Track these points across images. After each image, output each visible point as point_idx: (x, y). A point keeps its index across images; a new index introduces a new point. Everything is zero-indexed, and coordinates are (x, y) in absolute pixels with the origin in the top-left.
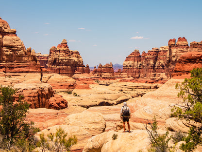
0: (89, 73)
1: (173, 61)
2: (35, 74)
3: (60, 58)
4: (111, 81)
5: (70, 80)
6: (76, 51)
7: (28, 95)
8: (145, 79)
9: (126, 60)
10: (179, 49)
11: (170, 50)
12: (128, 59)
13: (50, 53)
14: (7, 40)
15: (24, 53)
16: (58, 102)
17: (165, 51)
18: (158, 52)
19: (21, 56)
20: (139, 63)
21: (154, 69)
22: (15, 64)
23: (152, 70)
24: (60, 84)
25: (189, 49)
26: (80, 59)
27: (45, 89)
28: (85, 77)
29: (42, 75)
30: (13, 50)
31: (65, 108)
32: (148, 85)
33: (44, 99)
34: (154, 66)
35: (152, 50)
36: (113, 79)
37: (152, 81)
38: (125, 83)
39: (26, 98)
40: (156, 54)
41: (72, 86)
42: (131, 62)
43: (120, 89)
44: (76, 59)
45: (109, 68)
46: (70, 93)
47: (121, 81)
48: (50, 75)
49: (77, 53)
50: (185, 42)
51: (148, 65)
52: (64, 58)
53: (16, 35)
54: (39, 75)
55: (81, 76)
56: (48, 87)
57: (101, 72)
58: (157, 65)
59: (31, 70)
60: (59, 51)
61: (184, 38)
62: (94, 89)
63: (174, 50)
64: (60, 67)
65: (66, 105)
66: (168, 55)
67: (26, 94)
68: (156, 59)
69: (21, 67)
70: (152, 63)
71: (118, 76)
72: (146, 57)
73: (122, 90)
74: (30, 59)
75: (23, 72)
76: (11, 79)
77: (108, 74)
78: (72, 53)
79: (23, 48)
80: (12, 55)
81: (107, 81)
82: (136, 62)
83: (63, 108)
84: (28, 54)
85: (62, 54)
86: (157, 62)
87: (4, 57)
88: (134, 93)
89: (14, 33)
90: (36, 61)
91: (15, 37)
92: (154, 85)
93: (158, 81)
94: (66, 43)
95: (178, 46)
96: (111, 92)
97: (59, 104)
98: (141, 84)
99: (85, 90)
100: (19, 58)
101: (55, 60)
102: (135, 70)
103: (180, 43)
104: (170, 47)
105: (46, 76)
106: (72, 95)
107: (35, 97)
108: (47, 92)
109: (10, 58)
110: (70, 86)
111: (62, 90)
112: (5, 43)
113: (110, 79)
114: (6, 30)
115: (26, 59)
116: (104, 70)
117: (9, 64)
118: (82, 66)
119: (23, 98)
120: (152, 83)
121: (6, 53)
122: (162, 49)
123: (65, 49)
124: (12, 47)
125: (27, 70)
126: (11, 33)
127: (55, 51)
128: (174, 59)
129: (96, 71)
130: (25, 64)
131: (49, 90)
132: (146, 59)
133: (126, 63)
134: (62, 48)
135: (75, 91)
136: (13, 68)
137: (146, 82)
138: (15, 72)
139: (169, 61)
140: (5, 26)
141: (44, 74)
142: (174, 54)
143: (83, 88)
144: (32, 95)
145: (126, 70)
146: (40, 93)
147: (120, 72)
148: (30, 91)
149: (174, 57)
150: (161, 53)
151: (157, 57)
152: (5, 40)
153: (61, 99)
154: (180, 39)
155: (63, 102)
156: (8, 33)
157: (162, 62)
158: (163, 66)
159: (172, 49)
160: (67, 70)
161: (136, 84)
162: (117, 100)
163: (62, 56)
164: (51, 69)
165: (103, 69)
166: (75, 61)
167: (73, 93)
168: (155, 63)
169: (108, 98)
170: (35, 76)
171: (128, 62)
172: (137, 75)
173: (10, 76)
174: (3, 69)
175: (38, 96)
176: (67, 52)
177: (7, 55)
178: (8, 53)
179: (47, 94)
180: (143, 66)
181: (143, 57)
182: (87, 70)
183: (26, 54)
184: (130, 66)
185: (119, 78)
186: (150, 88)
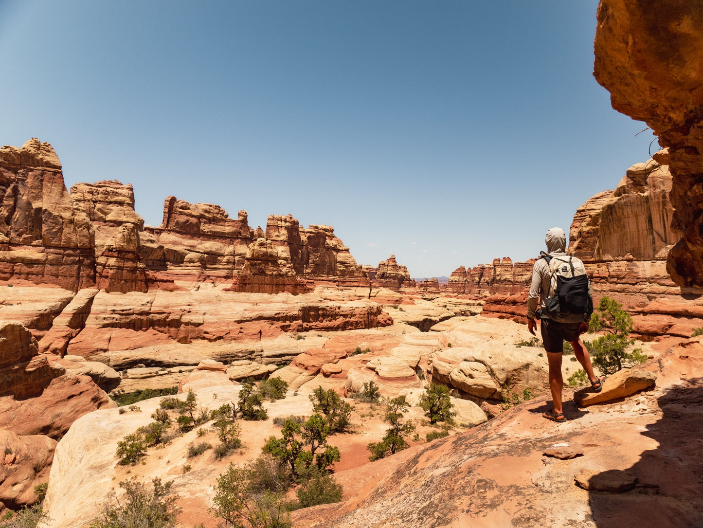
0: (415, 286)
1: (497, 280)
2: (365, 288)
3: (388, 272)
4: (436, 295)
5: (398, 296)
6: (404, 266)
7: (359, 312)
8: (469, 296)
9: (452, 276)
10: (503, 269)
11: (495, 269)
12: (454, 274)
13: (379, 267)
14: (340, 257)
15: (355, 269)
16: (385, 319)
17: (490, 268)
18: (484, 268)
19: (353, 272)
20: (465, 279)
21: (478, 285)
22: (347, 278)
23: (477, 286)
24: (387, 299)
25: (513, 269)
26: (407, 274)
27: (374, 307)
28: (412, 291)
29: (371, 290)
30: (346, 266)
31: (390, 325)
32: (472, 302)
33: (372, 317)
34: (479, 282)
35: (477, 266)
36: (438, 293)
37: (476, 298)
38: (449, 299)
39: (358, 316)
40: (482, 270)
41: (399, 301)
42: (456, 278)
43: (444, 304)
44: (403, 274)
45: (435, 283)
46: (396, 308)
47: (446, 296)
48: (378, 290)
49: (404, 267)
50: (510, 262)
51: (473, 281)
52: (392, 272)
53: (349, 253)
54: (368, 289)
55: (407, 290)
56: (376, 306)
57: (427, 286)
58: (482, 281)
59: (361, 285)
60: (388, 265)
61: (508, 258)
62: (419, 305)
63: (498, 270)
64: (388, 280)
65: (392, 322)
66: (492, 274)
67: (357, 311)
68: (481, 276)
69: (352, 282)
70: (477, 279)
71: (444, 290)
72: (472, 273)
73: (446, 306)
74: (360, 275)
75: (354, 286)
76: (343, 292)
77: (433, 289)
78: (400, 268)
79: (355, 265)
80: (344, 271)
81: (432, 296)
82: (461, 278)
83: (389, 325)
84: (360, 270)
85: (390, 268)
86: (483, 279)
87: (338, 272)
88: (457, 309)
89: (347, 250)
90: (366, 277)
91: (348, 254)
92: (478, 302)
93: (481, 298)
94: (394, 258)
95: (502, 265)
96: (435, 308)
97: (385, 321)
98: (464, 301)
99: (410, 306)
100: (351, 273)
101: (384, 273)
102: (460, 285)
103: (504, 262)
104: (495, 266)
105: (374, 290)
106: (398, 310)
107: (365, 314)
108: (376, 310)
109: (343, 273)
110: (396, 301)
111: (389, 305)
112: (339, 259)
113: (435, 293)
114: (340, 248)
115: (357, 275)
116: (430, 284)
117: (342, 278)
118: (409, 280)
119: (354, 315)
120: (476, 300)
121: (340, 268)
122: (487, 266)
123: (393, 264)
124: (345, 263)
125: (358, 285)
126: (345, 250)
127: (384, 265)
128: (498, 278)
129: (422, 286)
130: (356, 279)
131: (377, 308)
132: (471, 275)
133: (452, 278)
134: (391, 263)
135: (400, 306)
136: (345, 282)
137: (470, 299)
138: (347, 286)
139: (494, 280)
140: (340, 244)
141: (373, 289)
142: (498, 273)
143: (408, 303)
144: (362, 313)
145: (451, 285)
146: (369, 311)
147: (445, 286)
148: (361, 310)
149: (498, 276)
150: (486, 269)
151: (483, 273)
152: (339, 257)
153: (388, 317)
154: (504, 259)
155: (389, 320)
156: (342, 250)
157: (487, 279)
158: (487, 282)
159: (497, 268)
160: (394, 283)
161: (460, 300)
162: (440, 317)
163: (390, 271)
164: (380, 282)
165: (428, 283)
166: (402, 276)
167: (399, 308)
168: (480, 280)
169: (432, 315)
170: (364, 291)
171: (454, 277)
172: (462, 291)
173: (342, 290)
174: (337, 283)
175: (368, 314)
176: (395, 267)
177: (340, 271)
178: (342, 269)
179: (376, 313)
180: (468, 282)
181: (469, 273)
182: (413, 284)
183: (357, 270)
184: (456, 281)
185: (444, 292)
186: (474, 305)
